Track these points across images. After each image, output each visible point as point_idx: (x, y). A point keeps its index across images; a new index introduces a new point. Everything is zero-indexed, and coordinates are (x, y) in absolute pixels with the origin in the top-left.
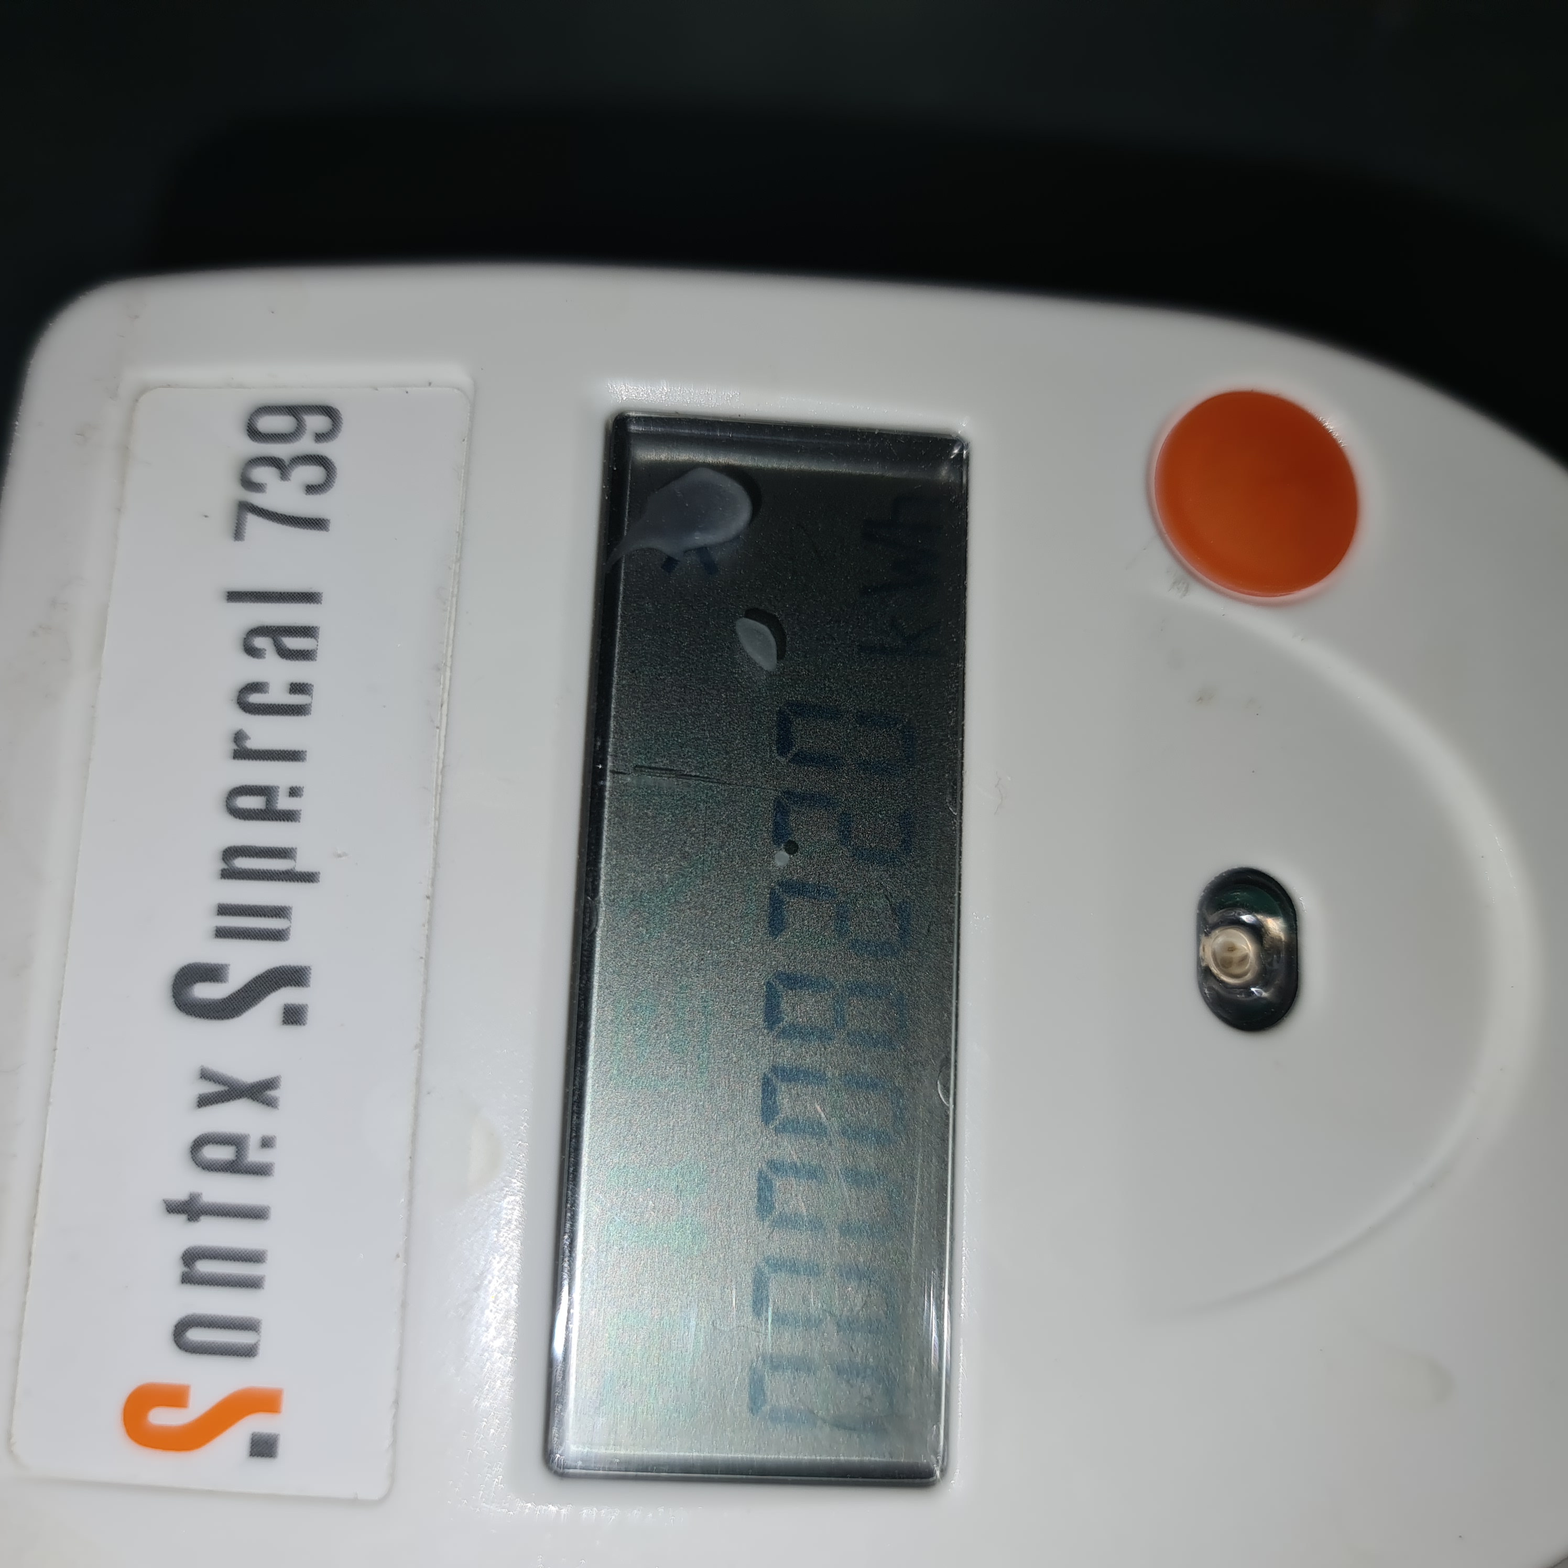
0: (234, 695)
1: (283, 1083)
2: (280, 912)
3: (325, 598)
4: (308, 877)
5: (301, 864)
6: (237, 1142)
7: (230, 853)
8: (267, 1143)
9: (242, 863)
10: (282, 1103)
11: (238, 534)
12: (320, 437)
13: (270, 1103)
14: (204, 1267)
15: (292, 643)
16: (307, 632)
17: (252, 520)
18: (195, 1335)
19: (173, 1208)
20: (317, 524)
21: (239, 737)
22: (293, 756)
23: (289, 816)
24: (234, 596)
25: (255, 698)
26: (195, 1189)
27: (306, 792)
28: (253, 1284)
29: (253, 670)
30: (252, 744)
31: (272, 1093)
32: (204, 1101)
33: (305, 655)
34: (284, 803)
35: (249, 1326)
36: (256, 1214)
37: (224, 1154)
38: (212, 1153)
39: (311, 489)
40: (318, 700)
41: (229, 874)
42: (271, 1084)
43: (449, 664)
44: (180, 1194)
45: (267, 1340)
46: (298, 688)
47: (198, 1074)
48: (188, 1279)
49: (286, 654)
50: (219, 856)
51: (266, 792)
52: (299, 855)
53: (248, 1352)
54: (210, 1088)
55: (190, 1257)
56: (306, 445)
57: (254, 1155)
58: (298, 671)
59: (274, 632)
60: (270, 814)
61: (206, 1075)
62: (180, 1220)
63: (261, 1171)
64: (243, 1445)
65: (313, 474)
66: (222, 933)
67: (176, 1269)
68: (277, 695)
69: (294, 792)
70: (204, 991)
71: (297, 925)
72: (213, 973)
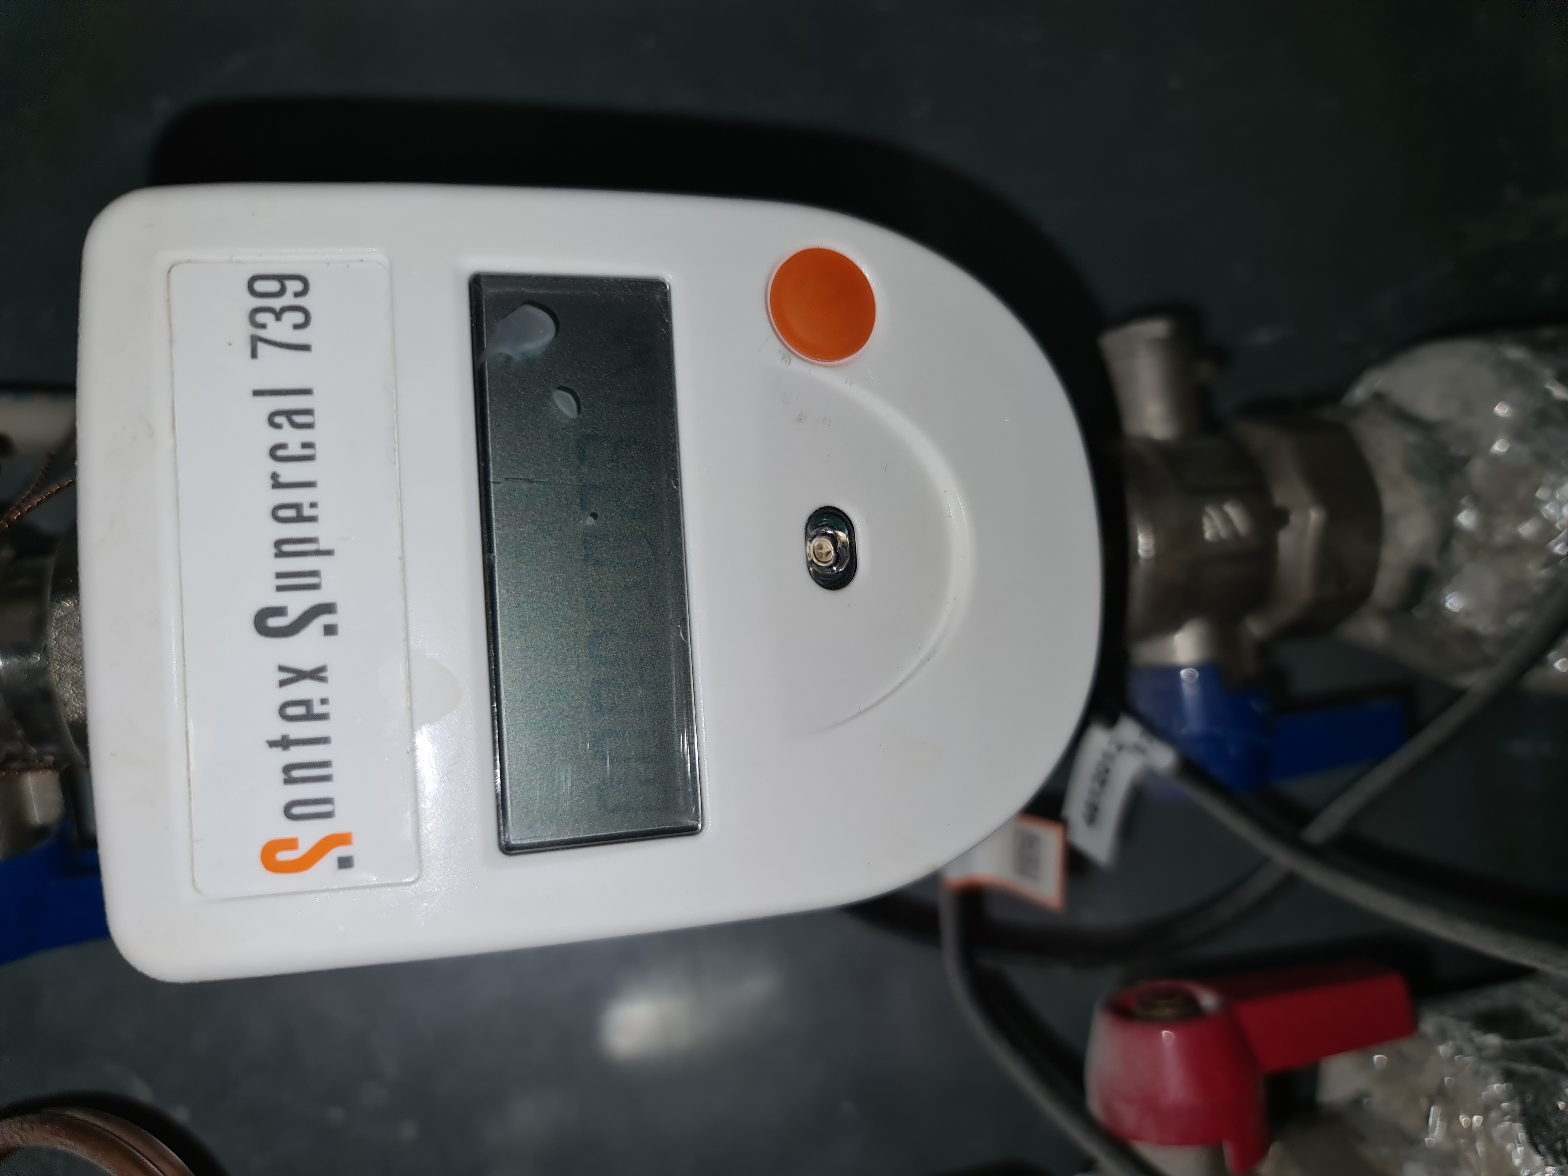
0: (267, 451)
1: (329, 668)
2: (314, 574)
3: (315, 392)
4: (329, 553)
5: (323, 545)
6: (307, 703)
7: (279, 543)
8: (324, 702)
9: (286, 548)
10: (329, 680)
11: (254, 354)
12: (297, 295)
13: (323, 680)
14: (296, 773)
15: (298, 419)
16: (309, 412)
17: (261, 347)
18: (296, 810)
19: (272, 744)
20: (306, 348)
21: (274, 476)
22: (310, 485)
23: (313, 519)
24: (257, 393)
25: (280, 453)
26: (285, 732)
27: (320, 505)
28: (326, 778)
29: (276, 437)
30: (283, 479)
31: (322, 674)
32: (283, 683)
33: (310, 426)
34: (307, 512)
35: (328, 801)
36: (324, 740)
37: (300, 710)
38: (291, 711)
39: (296, 327)
40: (320, 451)
41: (280, 554)
42: (323, 669)
43: (396, 426)
44: (277, 737)
45: (339, 807)
46: (305, 445)
47: (277, 669)
48: (289, 781)
49: (295, 425)
50: (273, 545)
51: (297, 507)
52: (321, 541)
53: (329, 815)
54: (285, 676)
55: (287, 769)
56: (288, 299)
57: (318, 709)
58: (305, 435)
59: (289, 414)
60: (300, 518)
61: (282, 669)
62: (278, 751)
63: (323, 717)
64: (335, 863)
65: (299, 318)
66: (280, 589)
67: (281, 777)
68: (294, 450)
69: (313, 505)
70: (274, 622)
71: (326, 580)
72: (280, 611)
